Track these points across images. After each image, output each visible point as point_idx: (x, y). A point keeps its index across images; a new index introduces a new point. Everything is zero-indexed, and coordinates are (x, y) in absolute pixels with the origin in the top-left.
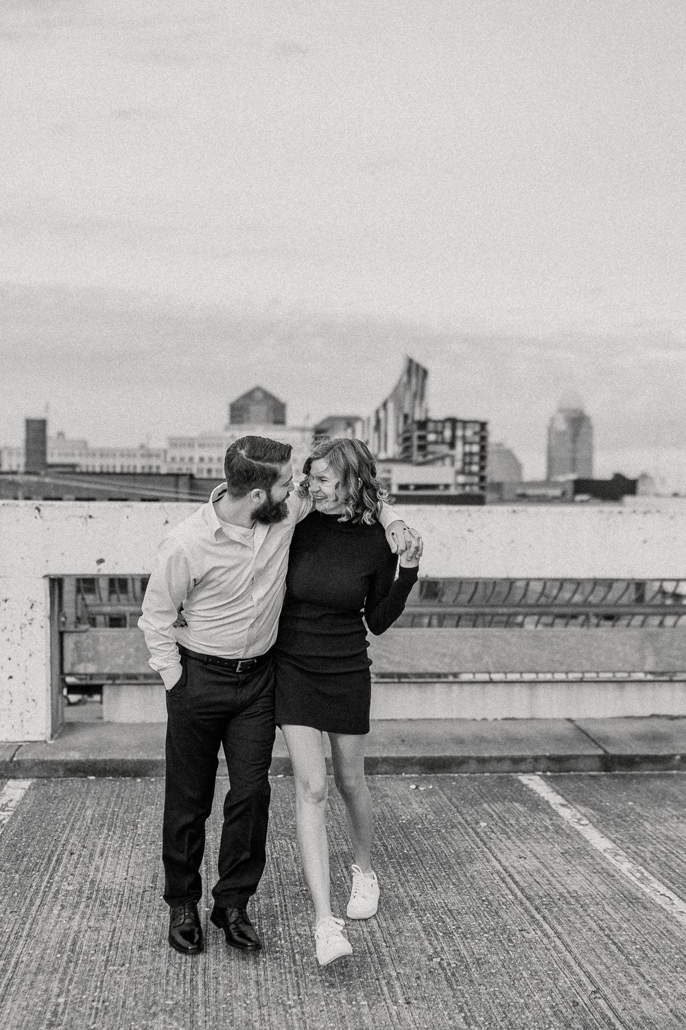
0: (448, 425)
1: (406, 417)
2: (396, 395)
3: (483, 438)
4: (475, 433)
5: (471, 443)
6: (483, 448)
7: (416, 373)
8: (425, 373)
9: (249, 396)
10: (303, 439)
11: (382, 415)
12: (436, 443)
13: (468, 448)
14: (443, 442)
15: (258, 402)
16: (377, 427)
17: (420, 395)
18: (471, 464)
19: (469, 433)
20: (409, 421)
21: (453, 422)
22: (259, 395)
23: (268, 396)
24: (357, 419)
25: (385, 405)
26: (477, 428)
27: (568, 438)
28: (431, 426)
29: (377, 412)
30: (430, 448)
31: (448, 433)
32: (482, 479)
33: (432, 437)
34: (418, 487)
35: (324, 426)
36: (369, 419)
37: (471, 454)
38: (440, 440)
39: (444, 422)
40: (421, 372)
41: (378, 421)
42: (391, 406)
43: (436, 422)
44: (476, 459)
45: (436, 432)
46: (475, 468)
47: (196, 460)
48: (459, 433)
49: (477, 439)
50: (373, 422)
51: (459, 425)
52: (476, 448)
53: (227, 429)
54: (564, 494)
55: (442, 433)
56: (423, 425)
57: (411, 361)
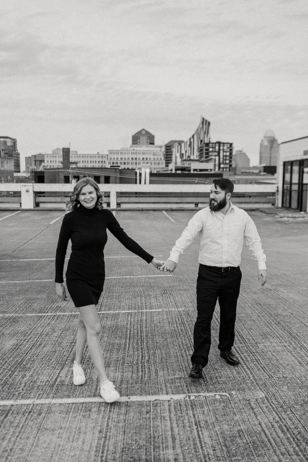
0: (217, 145)
1: (201, 141)
2: (197, 132)
3: (231, 150)
4: (228, 148)
5: (226, 152)
6: (231, 154)
7: (205, 123)
8: (209, 123)
9: (140, 133)
10: (161, 151)
11: (192, 140)
12: (212, 152)
13: (225, 154)
14: (215, 151)
15: (143, 135)
16: (190, 145)
17: (207, 132)
18: (226, 160)
19: (225, 148)
20: (203, 143)
21: (219, 143)
22: (144, 132)
23: (147, 133)
24: (183, 142)
25: (193, 136)
26: (229, 146)
27: (268, 148)
28: (210, 145)
29: (190, 139)
30: (210, 154)
31: (217, 148)
32: (231, 166)
33: (211, 149)
34: (201, 170)
35: (169, 145)
36: (187, 142)
37: (226, 156)
38: (214, 150)
39: (215, 143)
40: (207, 123)
41: (190, 142)
42: (195, 137)
43: (213, 143)
44: (228, 158)
45: (213, 148)
46: (228, 162)
47: (120, 159)
48: (222, 148)
49: (228, 150)
50: (188, 143)
51: (222, 145)
52: (228, 154)
53: (131, 147)
54: (260, 172)
55: (215, 148)
56: (207, 145)
57: (203, 119)
